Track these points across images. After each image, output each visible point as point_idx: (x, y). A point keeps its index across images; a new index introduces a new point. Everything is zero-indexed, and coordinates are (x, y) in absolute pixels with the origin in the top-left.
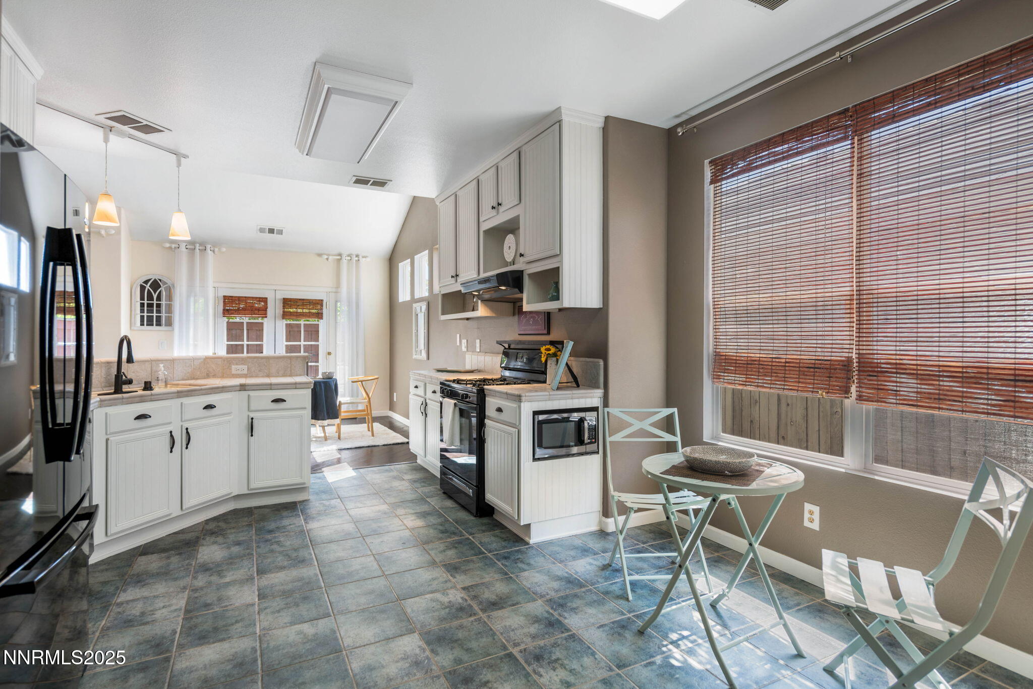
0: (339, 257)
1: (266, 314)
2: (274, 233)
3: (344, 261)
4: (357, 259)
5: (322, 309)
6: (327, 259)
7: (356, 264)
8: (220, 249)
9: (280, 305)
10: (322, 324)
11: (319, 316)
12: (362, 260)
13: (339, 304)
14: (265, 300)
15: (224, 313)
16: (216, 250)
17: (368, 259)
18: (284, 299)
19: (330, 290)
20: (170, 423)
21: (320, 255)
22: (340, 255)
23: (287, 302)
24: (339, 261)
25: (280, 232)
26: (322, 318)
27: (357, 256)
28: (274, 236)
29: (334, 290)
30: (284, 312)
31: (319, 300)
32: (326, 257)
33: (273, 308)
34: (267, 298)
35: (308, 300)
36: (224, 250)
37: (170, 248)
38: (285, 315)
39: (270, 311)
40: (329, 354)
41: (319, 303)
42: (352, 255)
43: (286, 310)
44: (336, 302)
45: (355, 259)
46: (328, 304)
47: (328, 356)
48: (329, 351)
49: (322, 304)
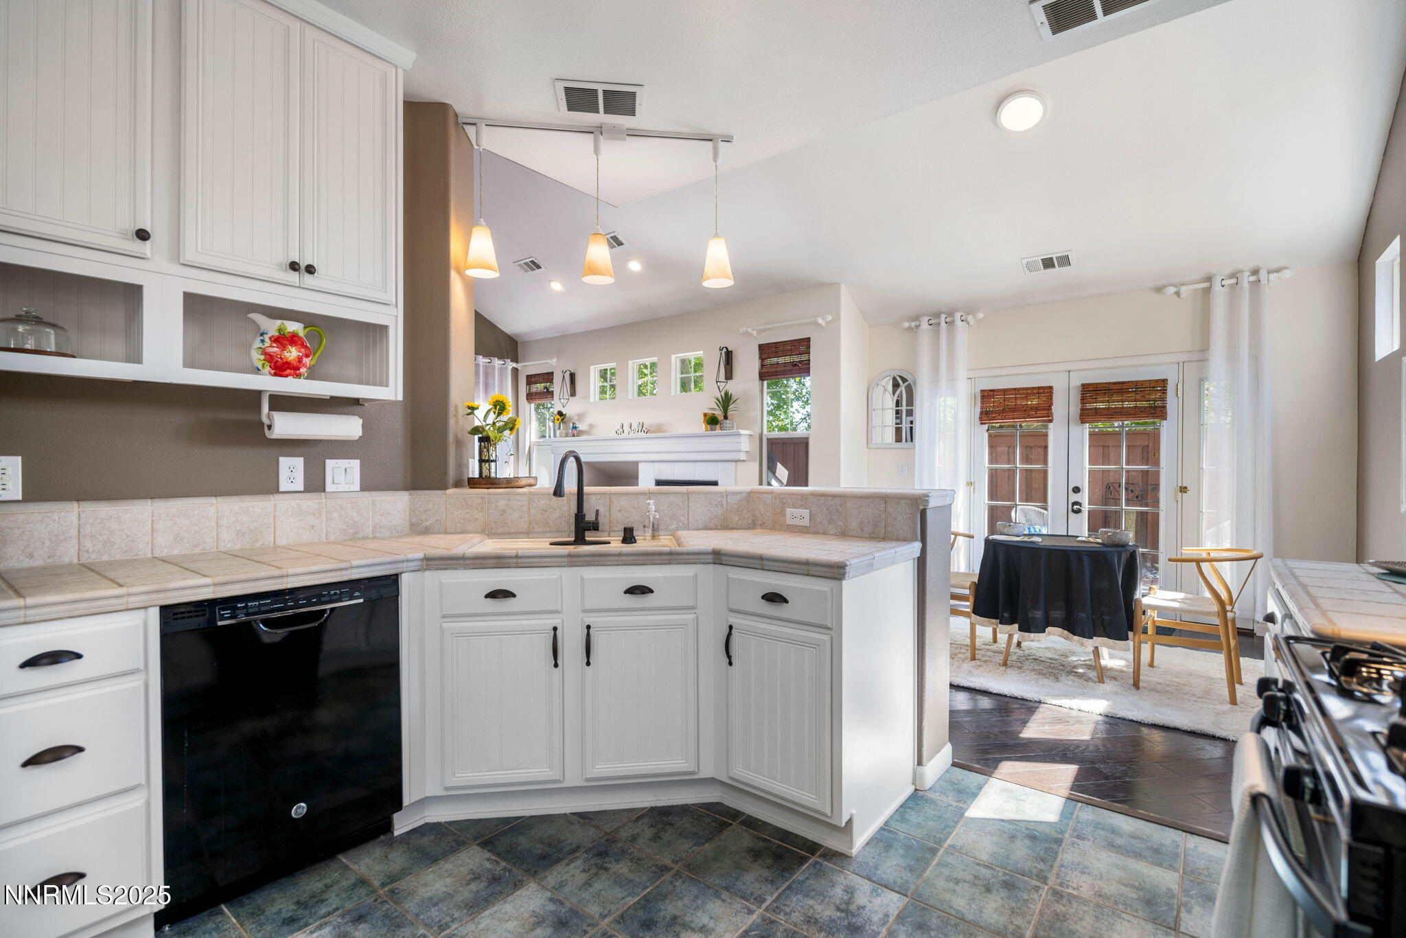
0: (1205, 285)
1: (1051, 415)
2: (1053, 266)
3: (1220, 294)
4: (1253, 278)
5: (1163, 399)
6: (1178, 294)
7: (1251, 292)
8: (974, 317)
9: (1075, 398)
10: (1167, 430)
11: (1159, 412)
12: (1269, 280)
13: (1206, 384)
14: (1048, 391)
15: (981, 419)
16: (970, 318)
17: (1286, 274)
18: (1083, 385)
19: (1184, 357)
20: (556, 612)
21: (1159, 290)
22: (1207, 279)
23: (1090, 391)
24: (1207, 291)
25: (1065, 261)
26: (1163, 416)
27: (1255, 272)
28: (1057, 271)
29: (1196, 356)
30: (1082, 410)
31: (1157, 381)
32: (1173, 290)
33: (1064, 405)
34: (1051, 388)
35: (1132, 382)
36: (980, 315)
37: (910, 328)
38: (1086, 415)
39: (1058, 410)
40: (1183, 490)
41: (1157, 387)
42: (1241, 271)
43: (1088, 406)
44: (1201, 381)
45: (1246, 279)
46: (1180, 387)
47: (1180, 494)
48: (1184, 486)
49: (1164, 391)
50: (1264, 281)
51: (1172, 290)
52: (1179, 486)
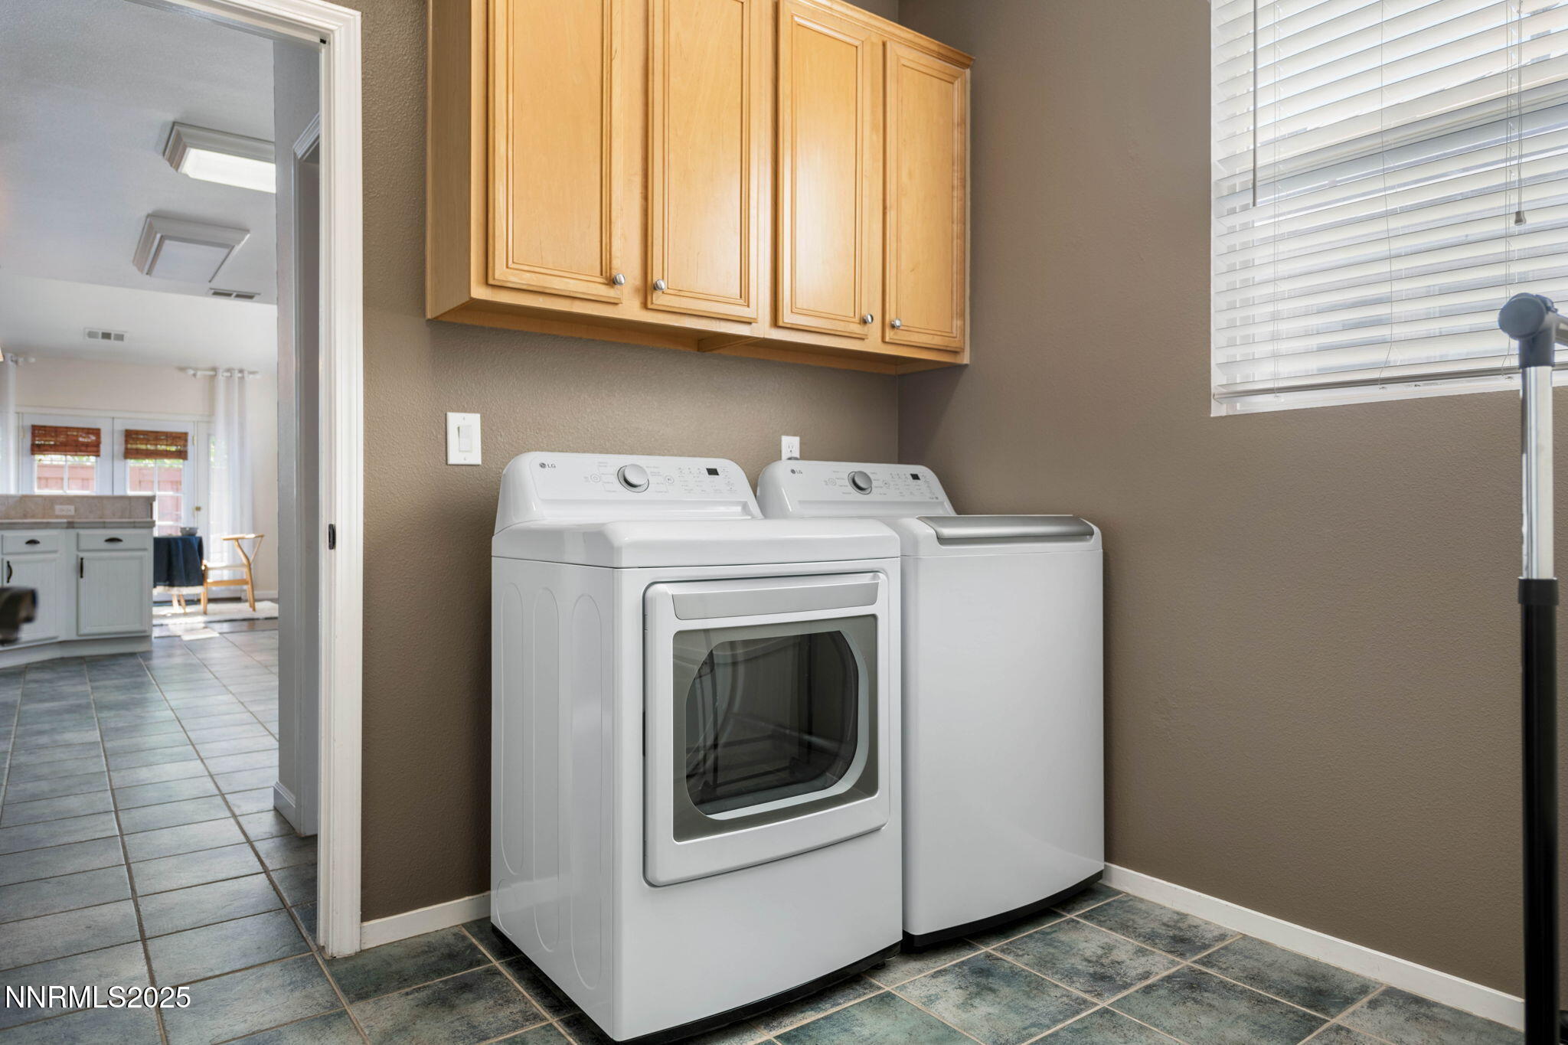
0: (212, 373)
1: (98, 451)
2: (110, 339)
3: (221, 377)
4: (240, 375)
5: (185, 446)
6: (194, 375)
7: (239, 382)
8: (25, 360)
9: (120, 439)
11: (183, 455)
12: (249, 378)
13: (212, 439)
14: (96, 432)
15: (33, 450)
16: (21, 360)
17: (258, 377)
18: (126, 430)
19: (198, 418)
21: (182, 369)
22: (214, 369)
23: (132, 435)
24: (213, 378)
25: (120, 337)
26: (187, 458)
27: (241, 371)
28: (111, 342)
29: (204, 419)
30: (127, 448)
31: (181, 432)
33: (110, 443)
34: (99, 430)
35: (164, 432)
36: (32, 360)
38: (128, 453)
39: (105, 447)
40: (198, 509)
41: (182, 437)
42: (233, 369)
43: (129, 446)
44: (209, 435)
45: (238, 375)
46: (195, 438)
47: (196, 512)
48: (199, 506)
49: (186, 440)
50: (246, 378)
51: (191, 372)
52: (196, 505)
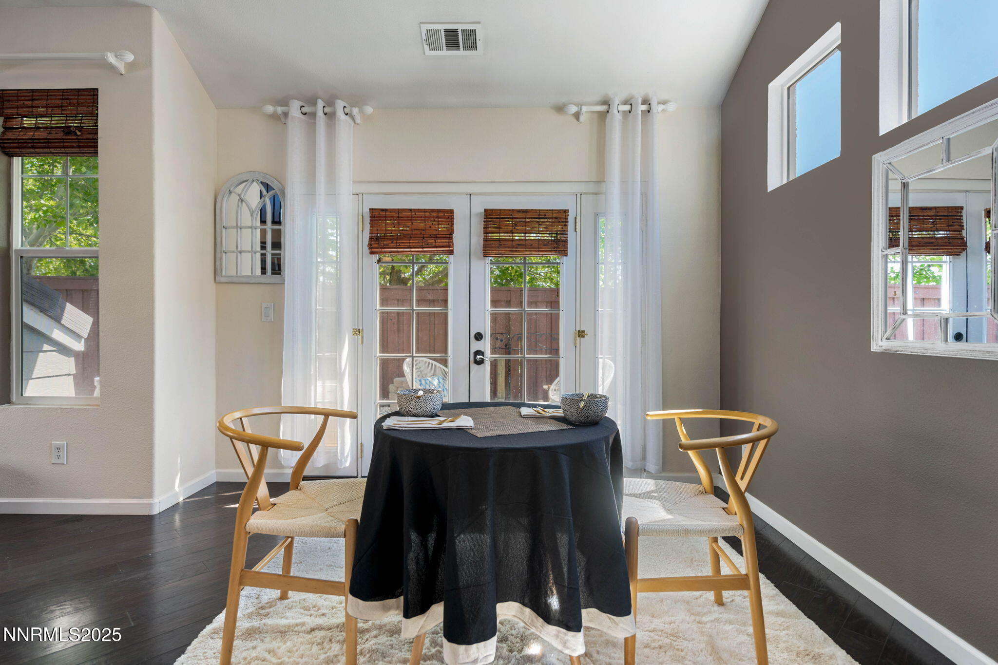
0: (603, 108)
1: (450, 245)
2: (457, 46)
3: (616, 118)
4: (644, 107)
5: (564, 232)
6: (577, 116)
7: (643, 121)
8: (361, 112)
9: (478, 227)
10: (567, 268)
11: (561, 247)
12: (657, 109)
13: (602, 220)
14: (448, 215)
15: (370, 247)
16: (355, 111)
17: (671, 107)
18: (486, 211)
19: (582, 188)
21: (560, 107)
22: (606, 102)
23: (493, 219)
24: (603, 116)
25: (471, 42)
26: (564, 251)
27: (645, 102)
28: (459, 55)
29: (591, 188)
30: (485, 240)
31: (559, 211)
32: (574, 110)
33: (466, 234)
34: (451, 211)
35: (535, 210)
36: (369, 110)
37: (275, 115)
38: (489, 247)
39: (460, 239)
40: (581, 334)
41: (560, 217)
42: (634, 100)
43: (492, 237)
44: (597, 215)
45: (639, 107)
46: (578, 219)
47: (578, 339)
48: (582, 329)
49: (565, 221)
50: (654, 112)
52: (578, 329)
